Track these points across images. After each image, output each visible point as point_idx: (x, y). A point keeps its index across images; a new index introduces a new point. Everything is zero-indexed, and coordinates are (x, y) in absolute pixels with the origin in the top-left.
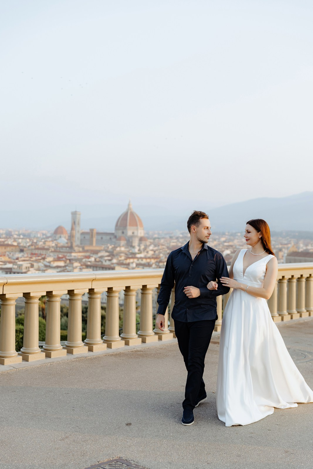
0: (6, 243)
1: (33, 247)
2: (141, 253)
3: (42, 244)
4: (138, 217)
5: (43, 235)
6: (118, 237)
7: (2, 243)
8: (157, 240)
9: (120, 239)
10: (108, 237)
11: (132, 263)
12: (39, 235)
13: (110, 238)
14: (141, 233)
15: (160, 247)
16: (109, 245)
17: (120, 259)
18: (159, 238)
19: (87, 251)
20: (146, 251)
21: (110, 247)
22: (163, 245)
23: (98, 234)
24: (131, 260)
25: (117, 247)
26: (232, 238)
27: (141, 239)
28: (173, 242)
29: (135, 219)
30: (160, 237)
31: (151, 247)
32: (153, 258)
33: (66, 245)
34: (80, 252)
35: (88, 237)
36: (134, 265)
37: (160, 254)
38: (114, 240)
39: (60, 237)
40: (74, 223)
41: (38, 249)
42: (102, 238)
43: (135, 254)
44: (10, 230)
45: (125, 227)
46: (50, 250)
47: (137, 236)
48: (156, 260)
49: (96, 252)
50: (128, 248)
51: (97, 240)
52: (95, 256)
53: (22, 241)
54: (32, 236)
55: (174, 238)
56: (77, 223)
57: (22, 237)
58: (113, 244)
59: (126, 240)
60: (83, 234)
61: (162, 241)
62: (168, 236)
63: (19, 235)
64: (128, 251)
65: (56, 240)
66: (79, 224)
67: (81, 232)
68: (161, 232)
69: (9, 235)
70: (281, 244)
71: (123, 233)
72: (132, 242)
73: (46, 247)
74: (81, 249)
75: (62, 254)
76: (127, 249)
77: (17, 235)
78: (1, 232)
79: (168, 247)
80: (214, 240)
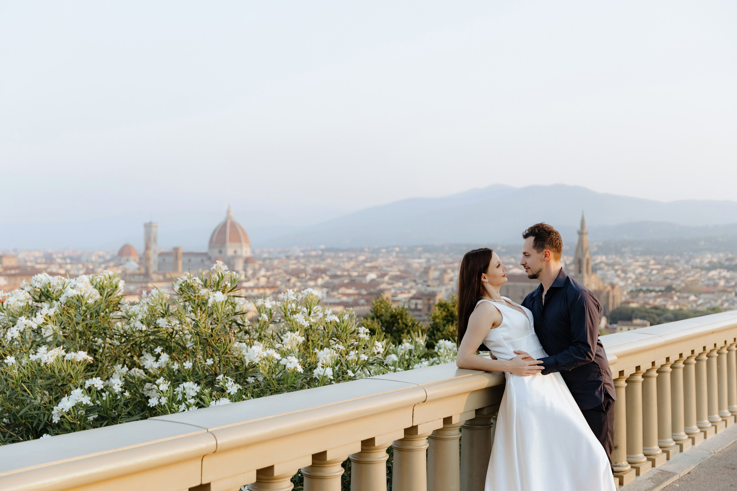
0: (49, 270)
2: (249, 281)
4: (242, 229)
5: (100, 257)
6: (212, 258)
8: (268, 261)
9: (215, 260)
10: (199, 259)
12: (94, 259)
13: (202, 261)
14: (246, 252)
18: (270, 259)
19: (170, 280)
20: (255, 278)
21: (204, 273)
22: (278, 268)
23: (185, 254)
26: (374, 256)
27: (247, 261)
28: (293, 264)
29: (238, 232)
30: (271, 257)
31: (263, 272)
32: (268, 287)
33: (137, 272)
34: (159, 281)
35: (170, 259)
37: (276, 282)
38: (207, 263)
39: (128, 260)
42: (190, 260)
44: (49, 251)
45: (223, 243)
47: (240, 257)
48: (272, 291)
51: (183, 263)
53: (71, 268)
54: (84, 259)
55: (292, 258)
56: (152, 239)
57: (68, 261)
60: (161, 254)
61: (276, 262)
62: (283, 256)
63: (64, 258)
65: (121, 264)
66: (155, 241)
67: (158, 252)
68: (271, 250)
69: (50, 259)
70: (445, 263)
71: (220, 252)
72: (234, 265)
74: (161, 277)
75: (135, 285)
77: (62, 259)
78: (37, 254)
79: (286, 272)
80: (350, 259)
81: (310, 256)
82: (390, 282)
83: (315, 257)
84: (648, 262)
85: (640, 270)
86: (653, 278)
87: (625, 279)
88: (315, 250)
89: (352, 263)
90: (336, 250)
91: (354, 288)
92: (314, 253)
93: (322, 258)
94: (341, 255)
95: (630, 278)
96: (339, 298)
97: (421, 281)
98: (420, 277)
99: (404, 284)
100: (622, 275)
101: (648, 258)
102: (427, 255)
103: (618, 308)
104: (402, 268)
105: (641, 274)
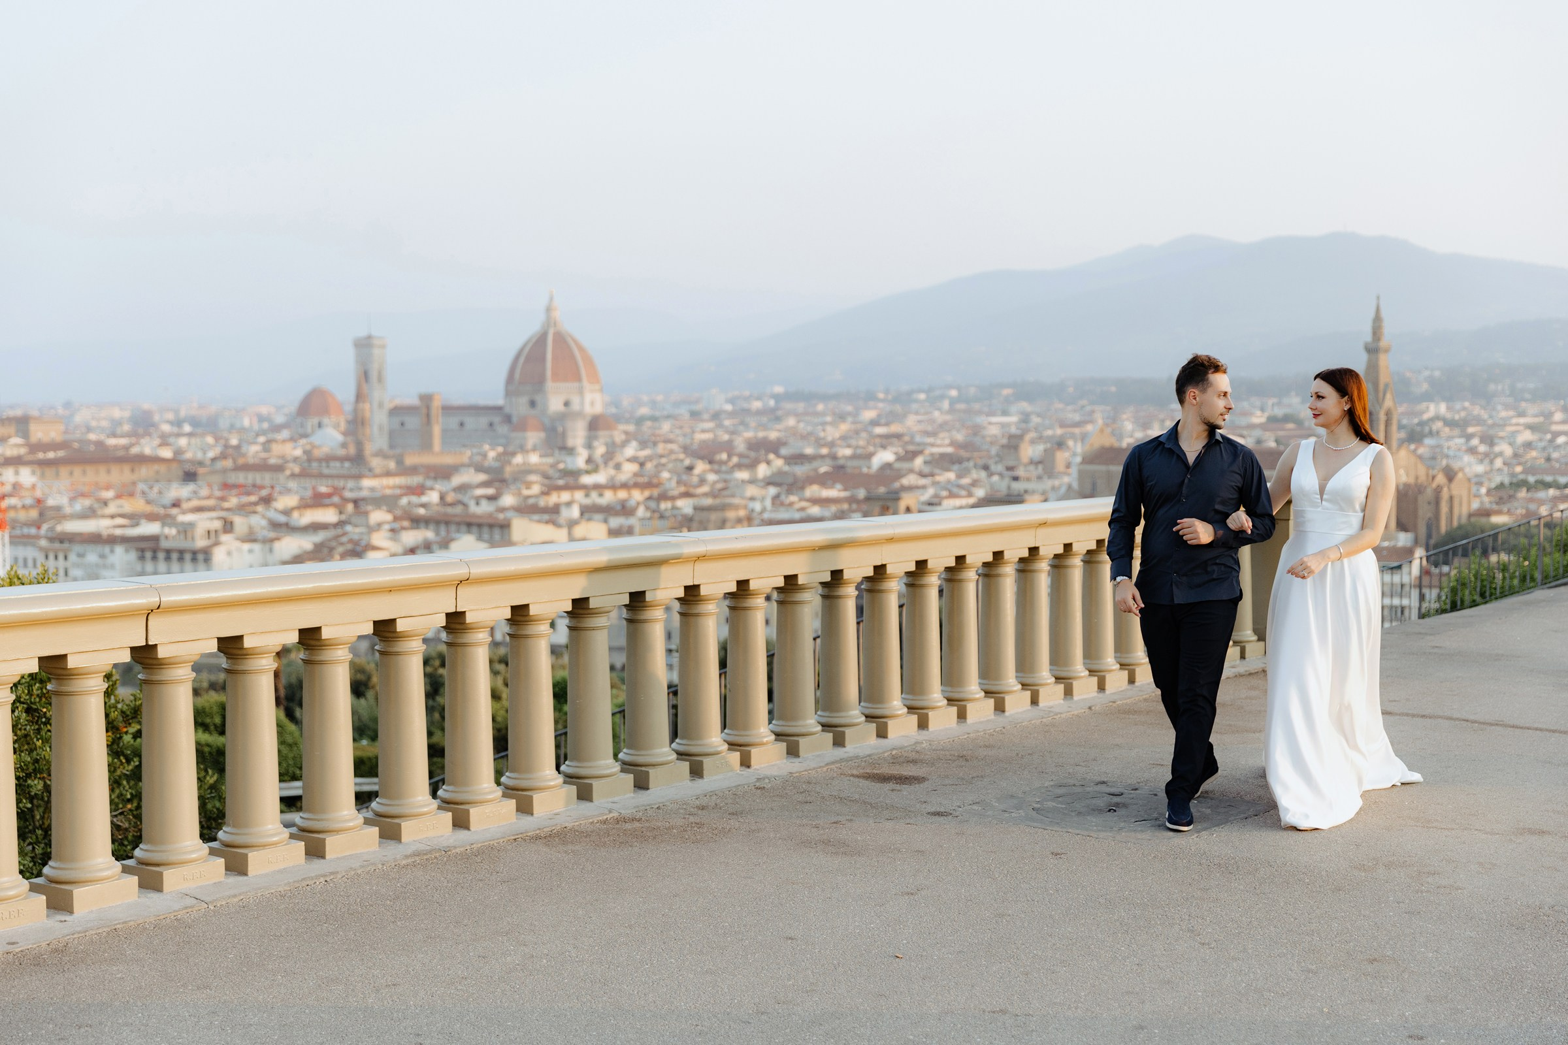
0: (135, 450)
1: (229, 463)
2: (595, 470)
3: (257, 452)
4: (581, 349)
5: (261, 419)
6: (515, 419)
7: (121, 453)
8: (649, 423)
9: (522, 426)
10: (483, 421)
11: (569, 504)
12: (246, 422)
13: (491, 425)
14: (592, 404)
15: (661, 448)
16: (486, 447)
17: (526, 492)
18: (654, 419)
19: (413, 470)
20: (611, 464)
21: (492, 454)
22: (669, 441)
23: (448, 409)
24: (565, 496)
25: (514, 454)
26: (898, 408)
27: (595, 424)
28: (703, 431)
29: (573, 357)
30: (657, 414)
31: (630, 451)
32: (636, 485)
33: (341, 452)
34: (388, 474)
35: (413, 422)
36: (575, 512)
37: (660, 472)
38: (503, 429)
39: (320, 425)
40: (365, 376)
41: (246, 468)
42: (462, 424)
43: (575, 474)
44: (146, 406)
45: (538, 383)
46: (288, 472)
47: (580, 414)
48: (647, 493)
49: (444, 473)
50: (552, 455)
51: (445, 431)
52: (440, 486)
53: (189, 444)
54: (223, 424)
55: (706, 416)
56: (374, 375)
57: (187, 428)
58: (499, 445)
59: (544, 428)
60: (396, 411)
61: (666, 427)
62: (683, 411)
63: (178, 423)
64: (553, 466)
65: (305, 436)
66: (380, 379)
67: (389, 405)
68: (660, 398)
69: (143, 424)
70: (1063, 425)
71: (533, 404)
72: (564, 435)
73: (272, 461)
74: (392, 465)
75: (330, 482)
76: (550, 460)
77: (171, 423)
78: (117, 413)
79: (686, 449)
80: (842, 417)
81: (747, 412)
82: (927, 470)
83: (759, 413)
84: (1550, 414)
85: (1527, 436)
86: (1555, 455)
87: (1489, 457)
88: (758, 398)
89: (844, 427)
90: (810, 398)
91: (839, 486)
92: (757, 405)
93: (774, 415)
94: (820, 407)
95: (1501, 454)
96: (803, 509)
97: (1000, 468)
98: (1000, 458)
99: (960, 476)
100: (1482, 448)
101: (1550, 406)
102: (1025, 406)
103: (1460, 527)
104: (960, 437)
105: (1528, 445)
